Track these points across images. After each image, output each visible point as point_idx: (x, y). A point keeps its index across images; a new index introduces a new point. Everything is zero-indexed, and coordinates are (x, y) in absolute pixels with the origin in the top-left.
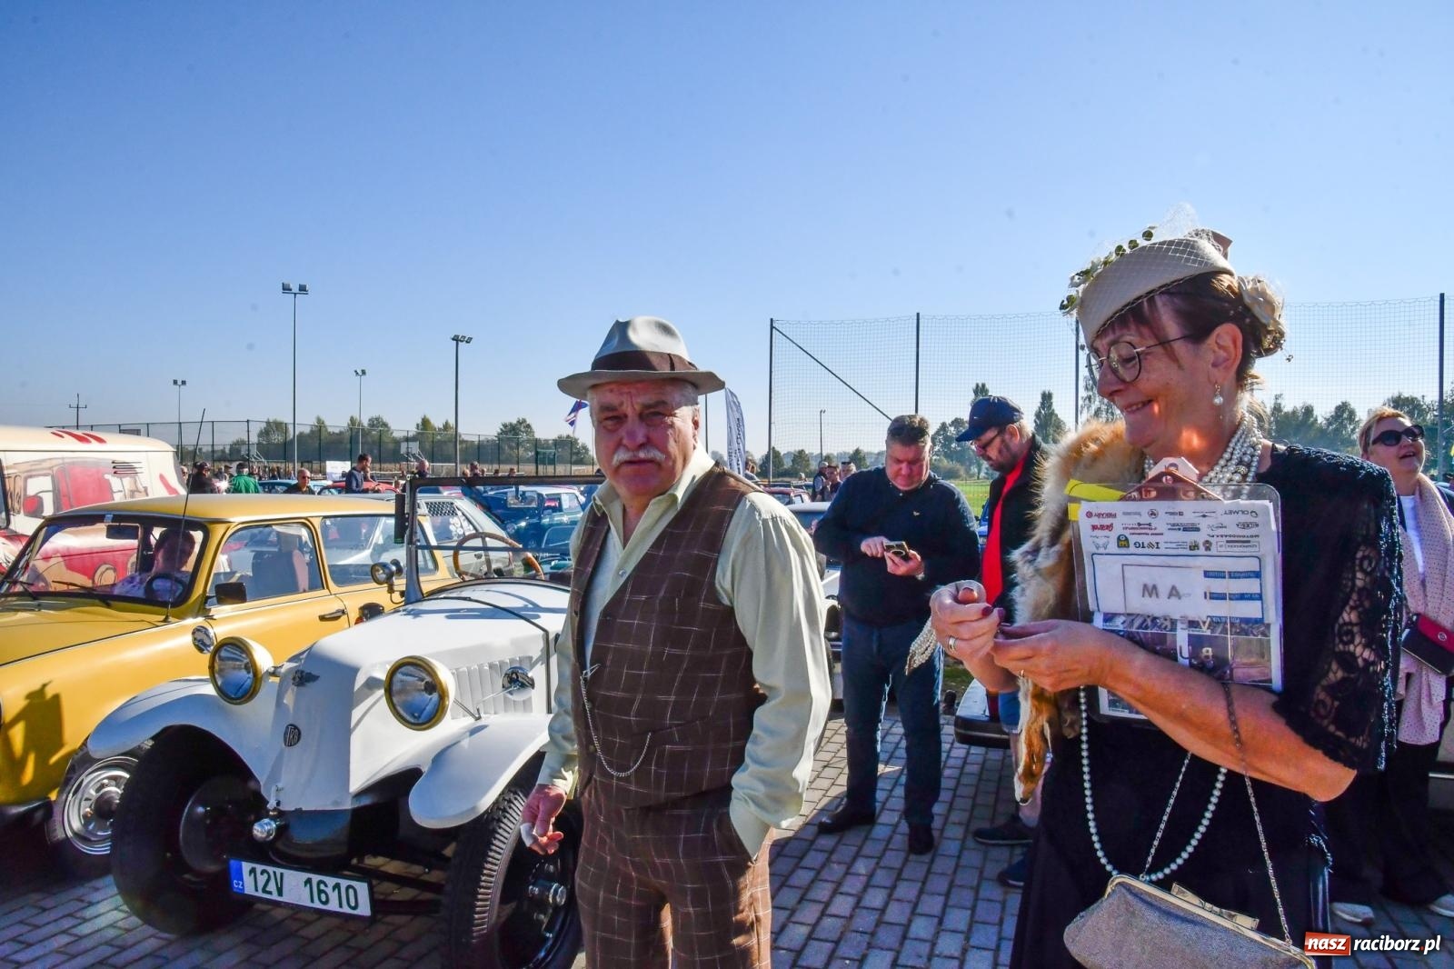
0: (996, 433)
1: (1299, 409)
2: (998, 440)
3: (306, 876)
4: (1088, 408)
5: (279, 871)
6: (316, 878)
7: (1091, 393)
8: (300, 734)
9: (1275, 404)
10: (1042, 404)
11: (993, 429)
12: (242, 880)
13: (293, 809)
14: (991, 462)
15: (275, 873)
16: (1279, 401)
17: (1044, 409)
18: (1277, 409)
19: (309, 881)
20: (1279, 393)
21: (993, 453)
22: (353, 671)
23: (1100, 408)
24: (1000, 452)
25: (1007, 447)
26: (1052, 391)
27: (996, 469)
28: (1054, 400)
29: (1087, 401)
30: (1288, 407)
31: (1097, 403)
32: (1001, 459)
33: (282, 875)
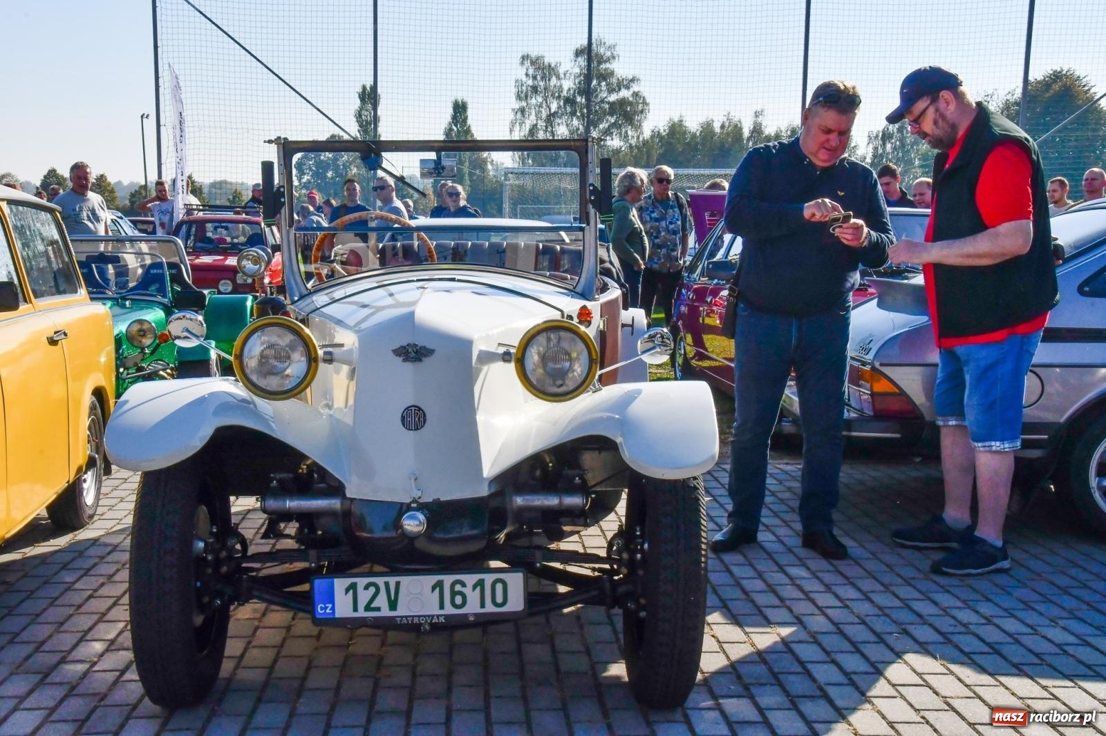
0: (928, 102)
1: (783, 129)
2: (931, 110)
3: (434, 579)
4: (521, 125)
5: (392, 581)
6: (448, 579)
7: (524, 104)
8: (425, 415)
9: (755, 123)
10: (454, 118)
11: (925, 98)
12: (333, 602)
13: (431, 500)
14: (928, 138)
15: (387, 584)
16: (759, 120)
17: (456, 126)
18: (757, 130)
19: (439, 585)
20: (759, 110)
21: (928, 126)
22: (466, 344)
23: (536, 125)
24: (935, 123)
25: (943, 116)
26: (465, 99)
27: (934, 146)
28: (470, 113)
29: (519, 115)
30: (770, 130)
31: (533, 117)
32: (937, 132)
33: (398, 584)
